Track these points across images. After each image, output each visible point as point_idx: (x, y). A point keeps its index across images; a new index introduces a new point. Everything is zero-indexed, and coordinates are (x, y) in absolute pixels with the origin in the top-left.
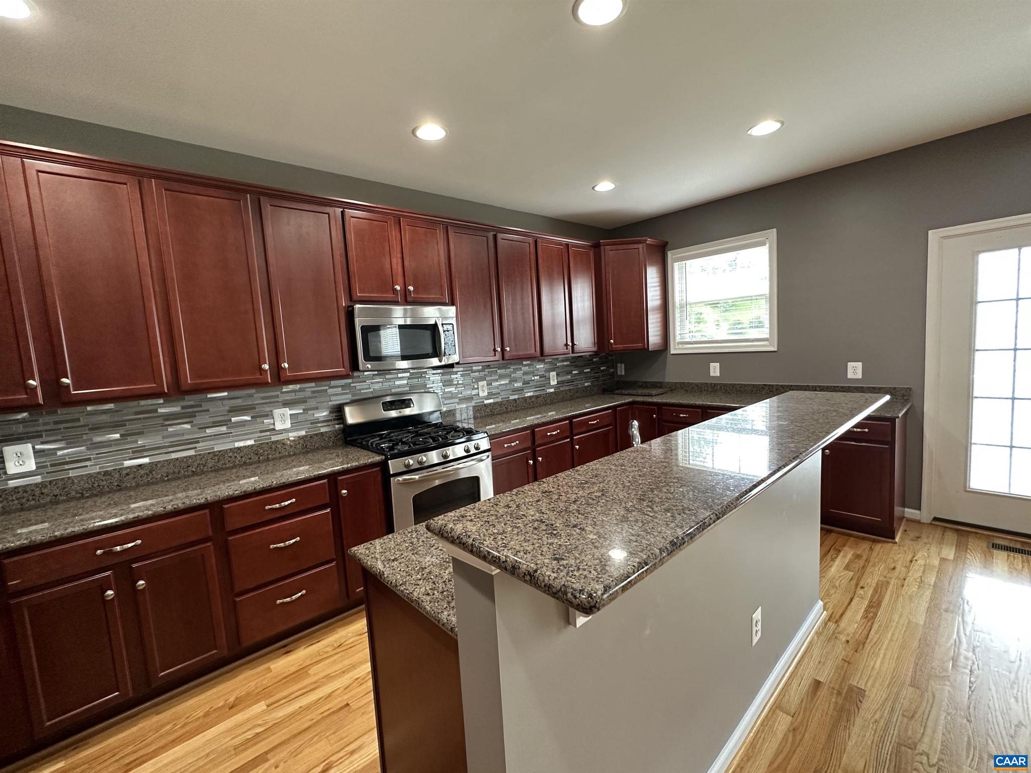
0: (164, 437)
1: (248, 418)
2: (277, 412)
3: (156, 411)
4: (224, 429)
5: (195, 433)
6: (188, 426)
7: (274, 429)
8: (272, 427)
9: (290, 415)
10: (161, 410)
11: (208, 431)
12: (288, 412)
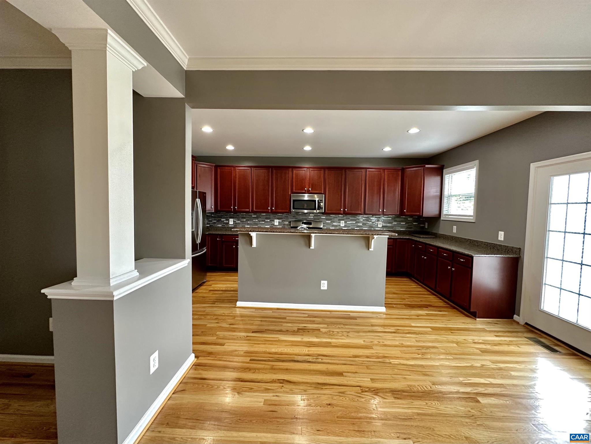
0: (253, 222)
1: (269, 221)
2: (275, 220)
3: (252, 216)
4: (264, 222)
5: (258, 222)
6: (257, 220)
7: (274, 225)
8: (274, 224)
9: (279, 222)
10: (253, 216)
11: (261, 222)
12: (278, 221)
